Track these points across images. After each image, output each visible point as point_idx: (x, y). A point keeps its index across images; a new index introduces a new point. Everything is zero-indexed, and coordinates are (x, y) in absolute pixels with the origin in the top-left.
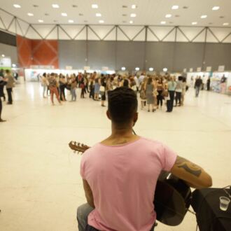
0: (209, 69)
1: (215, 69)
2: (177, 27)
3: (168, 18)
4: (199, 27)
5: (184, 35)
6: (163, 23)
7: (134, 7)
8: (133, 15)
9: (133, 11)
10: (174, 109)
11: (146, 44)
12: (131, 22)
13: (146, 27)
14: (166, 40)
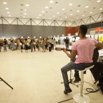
0: (58, 36)
1: (61, 36)
2: (43, 20)
3: (40, 16)
4: (52, 20)
5: (47, 23)
6: (38, 18)
7: (26, 10)
8: (25, 14)
9: (25, 12)
10: (52, 50)
11: (31, 26)
12: (24, 17)
13: (31, 19)
14: (39, 25)
